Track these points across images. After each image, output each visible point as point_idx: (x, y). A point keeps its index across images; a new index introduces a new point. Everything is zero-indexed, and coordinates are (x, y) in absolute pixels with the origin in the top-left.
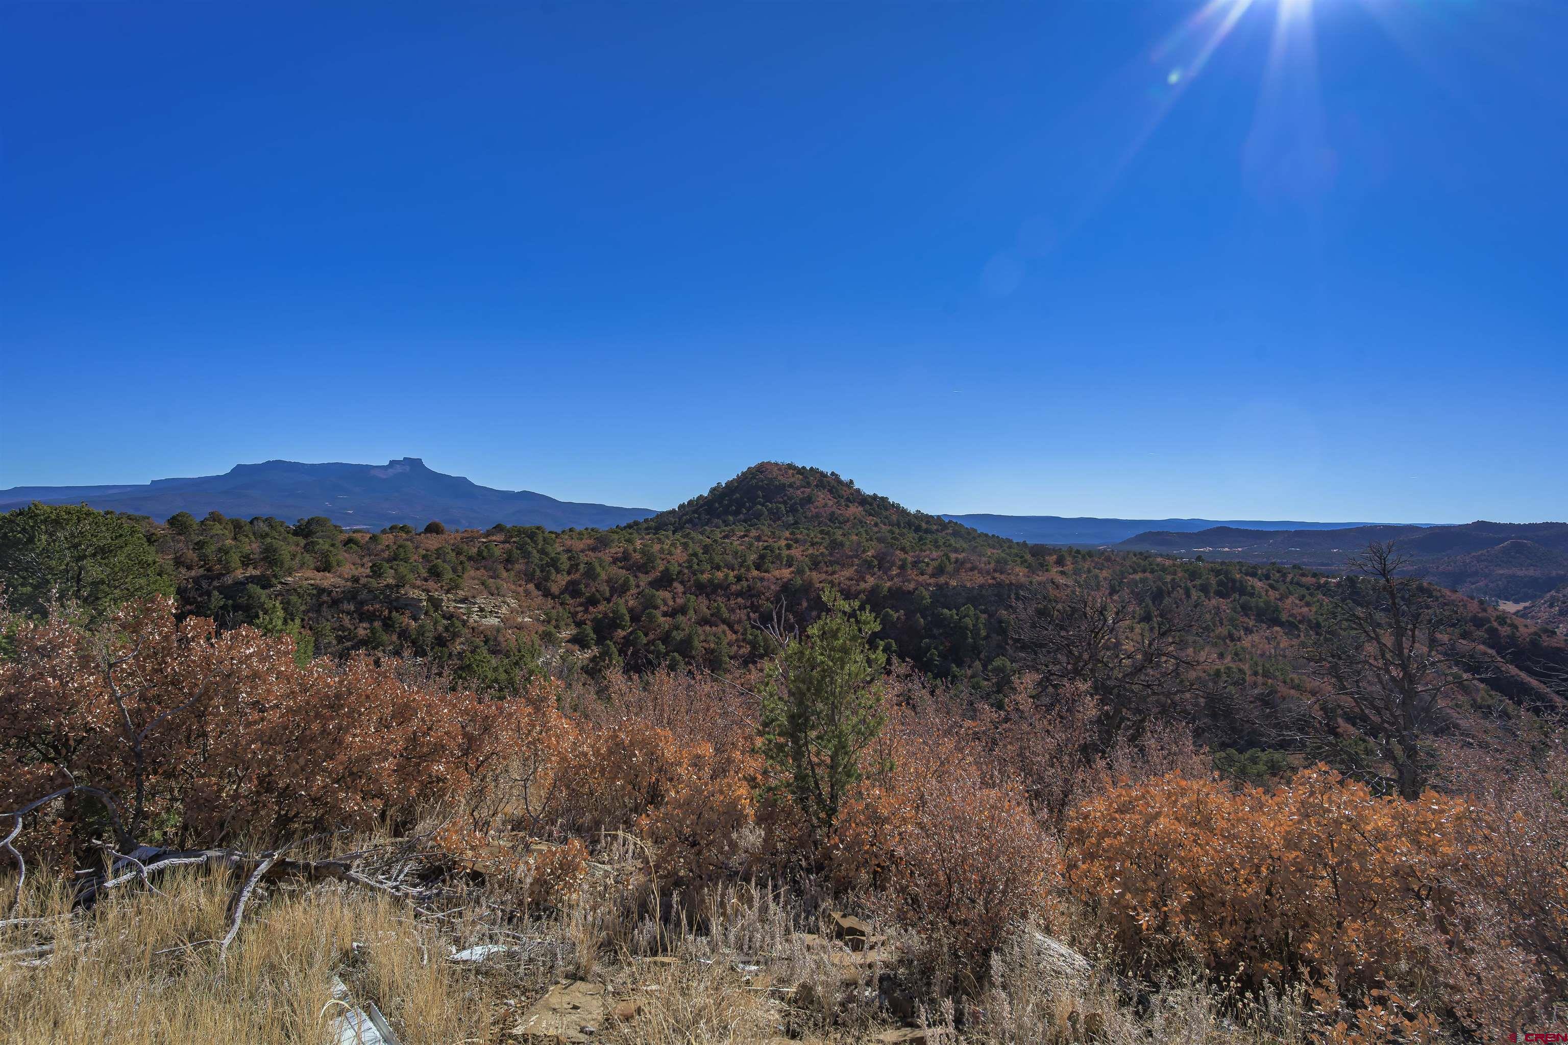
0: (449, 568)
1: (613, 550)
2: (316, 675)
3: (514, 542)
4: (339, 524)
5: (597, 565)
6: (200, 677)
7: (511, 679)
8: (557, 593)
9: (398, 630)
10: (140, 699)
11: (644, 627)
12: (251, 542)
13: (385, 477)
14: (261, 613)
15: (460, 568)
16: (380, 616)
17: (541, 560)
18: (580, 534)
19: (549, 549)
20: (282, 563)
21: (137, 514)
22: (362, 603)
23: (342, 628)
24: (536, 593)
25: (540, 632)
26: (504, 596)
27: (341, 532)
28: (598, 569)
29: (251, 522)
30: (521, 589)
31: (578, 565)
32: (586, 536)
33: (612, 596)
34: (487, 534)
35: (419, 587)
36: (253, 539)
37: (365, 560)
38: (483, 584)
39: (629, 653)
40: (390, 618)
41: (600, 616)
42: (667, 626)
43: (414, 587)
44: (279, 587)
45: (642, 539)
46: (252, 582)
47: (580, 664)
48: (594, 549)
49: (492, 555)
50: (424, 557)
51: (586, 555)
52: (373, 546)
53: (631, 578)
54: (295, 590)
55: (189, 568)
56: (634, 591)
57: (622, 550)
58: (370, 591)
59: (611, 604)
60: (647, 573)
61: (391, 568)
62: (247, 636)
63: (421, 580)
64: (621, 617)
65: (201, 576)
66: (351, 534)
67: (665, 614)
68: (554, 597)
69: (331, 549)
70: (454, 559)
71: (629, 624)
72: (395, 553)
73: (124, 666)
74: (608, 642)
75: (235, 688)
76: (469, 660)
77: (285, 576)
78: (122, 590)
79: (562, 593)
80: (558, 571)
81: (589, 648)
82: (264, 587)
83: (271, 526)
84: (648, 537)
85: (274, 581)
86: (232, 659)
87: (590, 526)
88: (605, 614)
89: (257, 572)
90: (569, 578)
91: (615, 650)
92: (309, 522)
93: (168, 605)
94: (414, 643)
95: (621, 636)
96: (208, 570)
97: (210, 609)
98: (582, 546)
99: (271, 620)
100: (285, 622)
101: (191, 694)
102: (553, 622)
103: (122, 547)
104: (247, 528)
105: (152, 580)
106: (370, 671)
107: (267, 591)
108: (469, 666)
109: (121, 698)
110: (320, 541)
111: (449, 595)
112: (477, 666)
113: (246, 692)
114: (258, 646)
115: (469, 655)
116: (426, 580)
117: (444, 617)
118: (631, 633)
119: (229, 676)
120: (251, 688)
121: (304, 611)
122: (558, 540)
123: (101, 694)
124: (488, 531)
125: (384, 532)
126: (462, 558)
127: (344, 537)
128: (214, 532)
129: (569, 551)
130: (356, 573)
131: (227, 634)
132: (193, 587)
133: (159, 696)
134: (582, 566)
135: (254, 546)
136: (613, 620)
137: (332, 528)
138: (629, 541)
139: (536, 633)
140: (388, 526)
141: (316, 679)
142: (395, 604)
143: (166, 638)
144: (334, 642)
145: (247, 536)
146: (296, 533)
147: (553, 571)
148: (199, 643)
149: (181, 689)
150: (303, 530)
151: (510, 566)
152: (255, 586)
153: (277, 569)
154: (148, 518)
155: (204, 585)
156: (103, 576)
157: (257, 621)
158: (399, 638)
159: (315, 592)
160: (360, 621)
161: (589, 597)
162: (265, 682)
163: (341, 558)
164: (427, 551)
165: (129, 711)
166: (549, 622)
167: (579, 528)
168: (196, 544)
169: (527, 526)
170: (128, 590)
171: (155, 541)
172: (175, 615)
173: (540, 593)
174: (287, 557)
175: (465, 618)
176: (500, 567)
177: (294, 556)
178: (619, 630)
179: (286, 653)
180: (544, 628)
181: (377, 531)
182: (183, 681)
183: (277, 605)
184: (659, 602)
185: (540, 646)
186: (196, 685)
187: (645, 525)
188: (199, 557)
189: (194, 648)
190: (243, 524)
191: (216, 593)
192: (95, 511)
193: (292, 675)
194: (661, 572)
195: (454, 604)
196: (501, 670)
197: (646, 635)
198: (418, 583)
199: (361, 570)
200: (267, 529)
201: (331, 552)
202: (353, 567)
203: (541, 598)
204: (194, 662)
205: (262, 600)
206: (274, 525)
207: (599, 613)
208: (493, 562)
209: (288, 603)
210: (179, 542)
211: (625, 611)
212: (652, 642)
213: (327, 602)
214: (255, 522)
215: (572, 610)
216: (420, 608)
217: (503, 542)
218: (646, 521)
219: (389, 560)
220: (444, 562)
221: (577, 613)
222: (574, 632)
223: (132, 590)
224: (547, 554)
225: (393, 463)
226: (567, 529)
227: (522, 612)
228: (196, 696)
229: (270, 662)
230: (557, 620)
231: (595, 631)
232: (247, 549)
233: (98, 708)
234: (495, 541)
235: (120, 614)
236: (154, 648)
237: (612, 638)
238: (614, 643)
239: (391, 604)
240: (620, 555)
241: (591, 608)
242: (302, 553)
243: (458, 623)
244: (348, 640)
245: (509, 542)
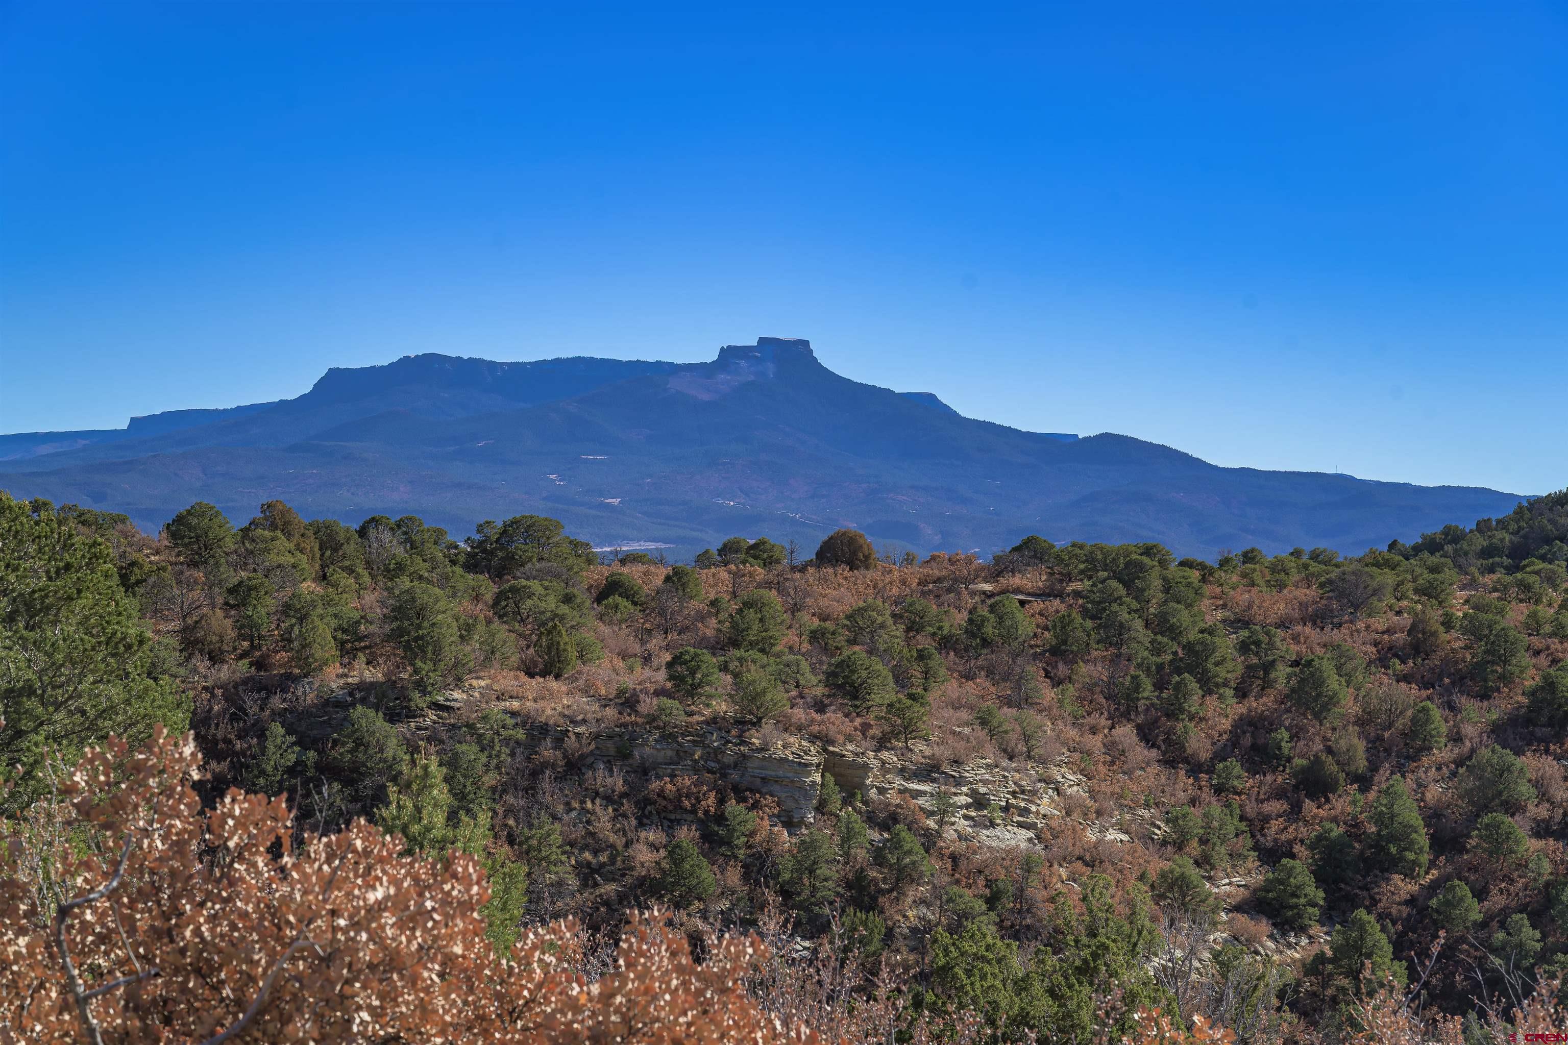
0: (886, 672)
1: (1380, 623)
2: (538, 974)
3: (1077, 594)
4: (582, 538)
5: (1327, 668)
6: (260, 957)
7: (1068, 1015)
8: (1204, 756)
9: (741, 853)
10: (126, 1007)
11: (1473, 869)
12: (362, 587)
13: (705, 397)
14: (392, 789)
15: (916, 672)
16: (694, 811)
17: (1157, 650)
18: (1277, 568)
19: (1182, 616)
20: (438, 651)
21: (99, 508)
22: (644, 771)
23: (593, 842)
24: (1140, 752)
25: (1152, 876)
26: (1044, 761)
27: (590, 560)
28: (1334, 682)
29: (362, 532)
30: (1095, 742)
31: (1268, 667)
32: (1295, 577)
33: (1374, 768)
34: (999, 569)
35: (800, 729)
36: (367, 579)
37: (655, 643)
38: (984, 722)
39: (1435, 950)
40: (720, 818)
41: (1337, 831)
42: (1547, 867)
43: (786, 726)
44: (432, 716)
45: (1472, 584)
46: (363, 701)
47: (1274, 979)
48: (1318, 619)
49: (1008, 636)
50: (815, 636)
51: (1296, 638)
52: (673, 605)
53: (1436, 713)
54: (470, 726)
55: (215, 658)
56: (1443, 753)
57: (1406, 620)
58: (667, 737)
59: (1372, 795)
60: (1484, 696)
61: (724, 668)
62: (367, 853)
63: (807, 706)
64: (1403, 837)
65: (245, 682)
66: (617, 568)
67: (1542, 830)
68: (1195, 769)
69: (564, 609)
70: (899, 643)
71: (1425, 858)
72: (734, 626)
73: (89, 916)
74: (1361, 913)
75: (342, 997)
76: (946, 952)
77: (446, 686)
78: (71, 713)
79: (1221, 755)
80: (1208, 686)
81: (1302, 930)
82: (393, 717)
83: (412, 545)
84: (1488, 580)
85: (418, 700)
86: (334, 913)
87: (1307, 547)
88: (1354, 825)
89: (374, 675)
90: (1242, 709)
91: (1383, 939)
92: (510, 530)
93: (182, 759)
94: (786, 893)
95: (1404, 896)
96: (260, 665)
97: (263, 773)
98: (1281, 608)
99: (418, 809)
100: (452, 818)
101: (239, 1003)
102: (1194, 847)
103: (70, 598)
104: (350, 548)
105: (137, 688)
106: (680, 970)
107: (401, 728)
108: (946, 969)
109: (86, 1000)
110: (536, 586)
111: (885, 755)
112: (969, 973)
113: (370, 1009)
114: (396, 882)
115: (946, 938)
116: (821, 707)
117: (871, 819)
118: (1433, 888)
119: (327, 960)
120: (381, 997)
121: (493, 789)
122: (1207, 589)
123: (41, 985)
124: (998, 559)
125: (704, 560)
126: (924, 641)
127: (597, 574)
128: (273, 559)
129: (1240, 622)
130: (629, 681)
131: (318, 846)
132: (225, 711)
133: (165, 1001)
134: (1281, 672)
135: (370, 598)
136: (1378, 844)
137: (566, 549)
138: (1429, 592)
139: (1142, 878)
140: (714, 541)
141: (540, 986)
142: (735, 776)
143: (179, 847)
144: (573, 882)
145: (351, 571)
146: (472, 565)
147: (1193, 685)
148: (254, 865)
149: (216, 988)
150: (492, 553)
151: (1062, 670)
152: (371, 713)
153: (425, 667)
154: (123, 521)
155: (252, 708)
156: (30, 675)
157: (385, 813)
158: (746, 877)
159: (520, 734)
160: (641, 825)
161: (1303, 770)
162: (414, 984)
163: (588, 636)
164: (824, 618)
165: (105, 1032)
166: (1180, 847)
167: (1271, 551)
168: (230, 591)
169: (1115, 542)
170: (83, 713)
171: (138, 582)
172: (197, 786)
173: (1154, 753)
174: (450, 633)
175: (931, 823)
176: (1034, 670)
177: (469, 628)
178: (1397, 878)
179: (466, 907)
180: (1166, 865)
181: (684, 557)
182: (220, 969)
183: (433, 768)
184: (1524, 789)
185: (1154, 919)
186: (252, 979)
187: (1481, 542)
188: (239, 627)
189: (242, 879)
190: (341, 537)
191: (278, 729)
192: (14, 503)
193: (480, 968)
194: (1533, 693)
195: (898, 782)
196: (1038, 988)
197: (1481, 894)
198: (799, 714)
199: (642, 673)
200: (400, 551)
201: (562, 618)
202: (620, 664)
203: (1155, 769)
204: (244, 915)
205: (389, 754)
206: (417, 538)
207: (1335, 820)
208: (1015, 656)
209: (456, 757)
210: (191, 585)
211: (1414, 818)
212: (1501, 918)
213: (554, 766)
214: (372, 533)
215: (1251, 809)
216: (805, 791)
217: (1045, 594)
218: (1483, 527)
219: (717, 647)
220: (870, 652)
221: (1266, 819)
222: (1258, 878)
223: (92, 714)
224: (1173, 632)
225: (729, 354)
226: (1236, 552)
227: (1099, 813)
228: (252, 1010)
229: (425, 930)
230: (1203, 841)
231: (1321, 879)
232: (350, 607)
233: (38, 1019)
234: (1018, 591)
235: (77, 778)
236: (152, 872)
237: (1375, 902)
238: (1381, 917)
239: (724, 776)
240: (1400, 637)
241: (1309, 807)
242: (489, 622)
243: (910, 841)
244: (608, 879)
245: (1060, 595)
